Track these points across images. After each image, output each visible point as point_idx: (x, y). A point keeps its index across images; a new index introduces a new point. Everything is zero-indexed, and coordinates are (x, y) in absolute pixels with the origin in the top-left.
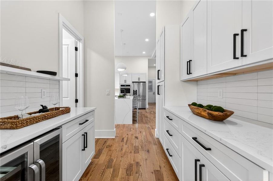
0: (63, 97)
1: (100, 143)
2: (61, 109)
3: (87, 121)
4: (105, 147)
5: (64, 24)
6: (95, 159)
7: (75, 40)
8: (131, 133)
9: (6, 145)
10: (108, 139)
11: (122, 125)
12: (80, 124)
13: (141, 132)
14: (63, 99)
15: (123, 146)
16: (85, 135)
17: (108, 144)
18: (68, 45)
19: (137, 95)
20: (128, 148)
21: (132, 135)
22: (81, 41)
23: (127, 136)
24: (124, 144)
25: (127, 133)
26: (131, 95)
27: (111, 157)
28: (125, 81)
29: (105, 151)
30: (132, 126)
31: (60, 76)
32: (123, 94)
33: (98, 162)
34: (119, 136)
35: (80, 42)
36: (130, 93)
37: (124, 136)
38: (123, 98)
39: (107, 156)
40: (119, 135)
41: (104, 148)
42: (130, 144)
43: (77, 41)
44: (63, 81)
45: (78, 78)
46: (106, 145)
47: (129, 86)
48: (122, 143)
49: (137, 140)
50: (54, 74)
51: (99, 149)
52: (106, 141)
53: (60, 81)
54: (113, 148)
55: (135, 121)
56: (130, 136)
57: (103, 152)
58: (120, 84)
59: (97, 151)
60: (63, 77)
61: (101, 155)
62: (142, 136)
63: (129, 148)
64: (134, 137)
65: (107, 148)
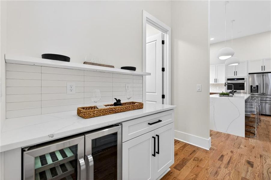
0: (147, 91)
1: (187, 150)
2: (136, 104)
3: (160, 121)
4: (192, 159)
5: (148, 20)
6: (175, 170)
7: (162, 33)
8: (239, 151)
9: (53, 134)
10: (198, 148)
11: (224, 134)
12: (149, 124)
13: (261, 156)
14: (147, 93)
15: (220, 167)
16: (156, 139)
17: (197, 155)
18: (156, 40)
19: (258, 92)
20: (229, 175)
21: (241, 155)
22: (168, 32)
23: (230, 154)
24: (222, 166)
25: (232, 150)
26: (246, 93)
27: (196, 177)
28: (236, 73)
29: (191, 164)
30: (243, 141)
31: (144, 71)
32: (231, 91)
33: (178, 175)
34: (217, 150)
35: (166, 34)
36: (244, 89)
37: (224, 153)
38: (228, 96)
39: (191, 172)
40: (216, 148)
41: (190, 160)
42: (233, 170)
43: (164, 34)
44: (147, 76)
45: (165, 72)
46: (195, 156)
47: (243, 79)
48: (218, 163)
49: (250, 168)
50: (133, 69)
51: (184, 158)
52: (195, 150)
53: (143, 76)
54: (203, 165)
55: (252, 133)
56: (235, 156)
57: (188, 164)
58: (225, 77)
59: (180, 160)
60: (147, 72)
61: (184, 168)
62: (265, 166)
63: (231, 176)
64: (243, 161)
65: (194, 162)
